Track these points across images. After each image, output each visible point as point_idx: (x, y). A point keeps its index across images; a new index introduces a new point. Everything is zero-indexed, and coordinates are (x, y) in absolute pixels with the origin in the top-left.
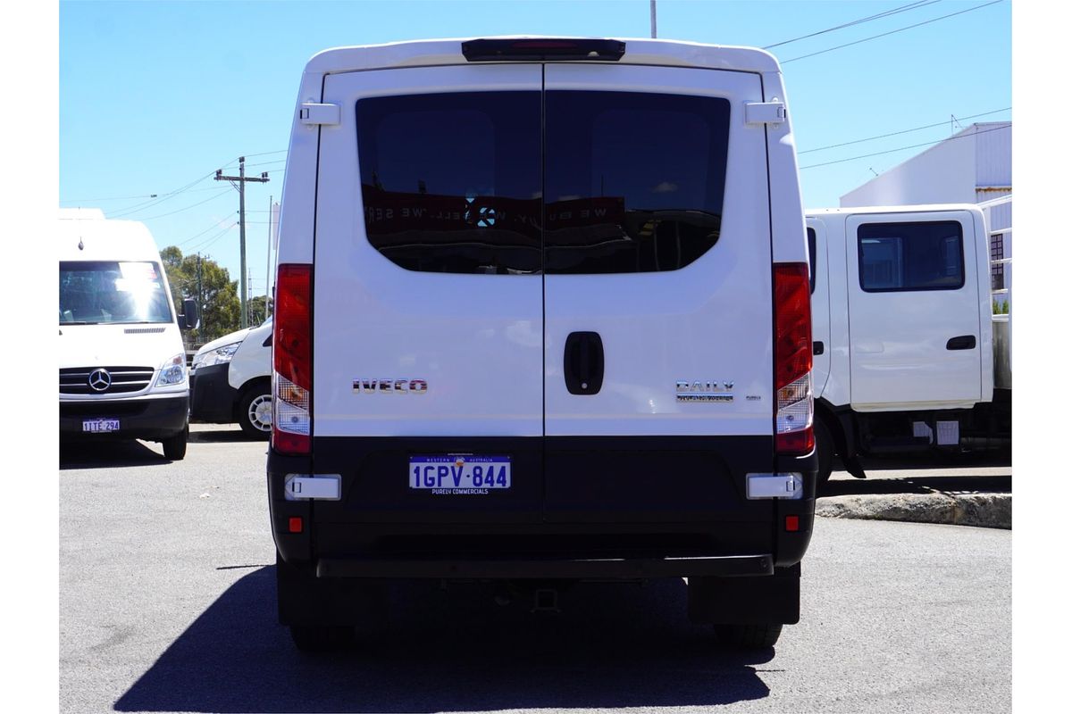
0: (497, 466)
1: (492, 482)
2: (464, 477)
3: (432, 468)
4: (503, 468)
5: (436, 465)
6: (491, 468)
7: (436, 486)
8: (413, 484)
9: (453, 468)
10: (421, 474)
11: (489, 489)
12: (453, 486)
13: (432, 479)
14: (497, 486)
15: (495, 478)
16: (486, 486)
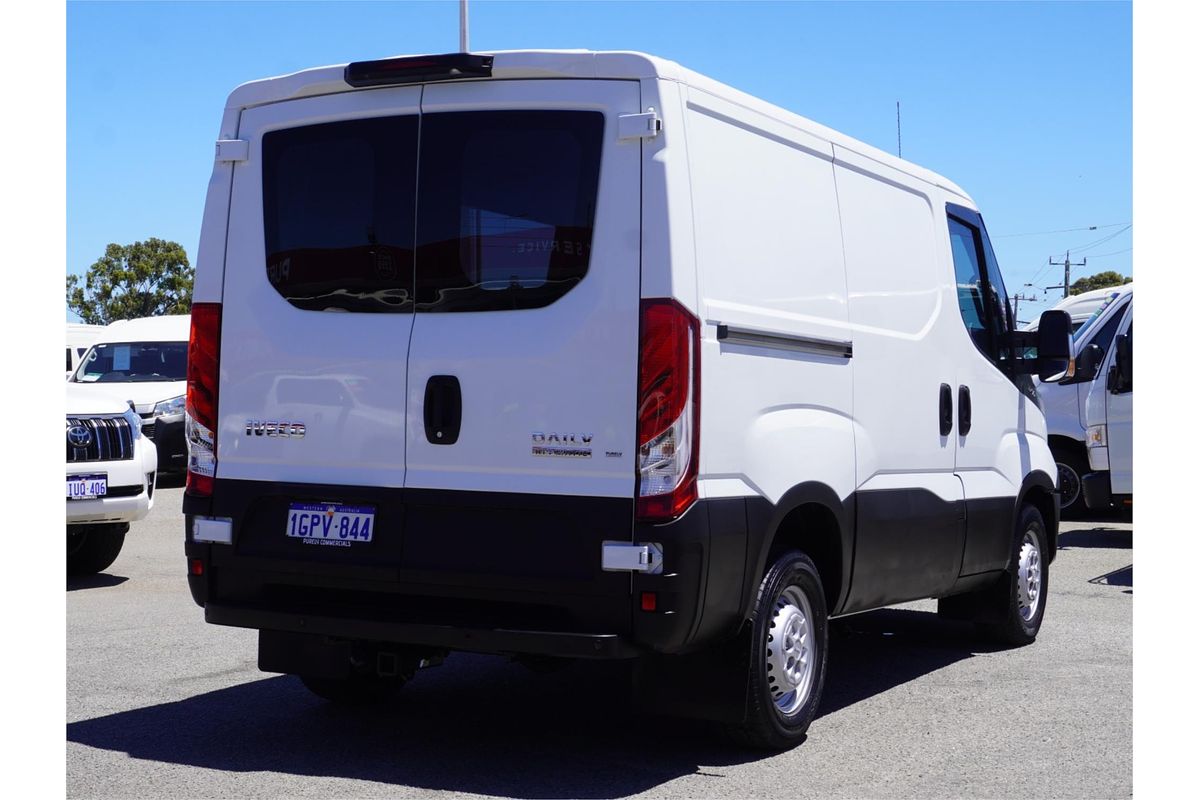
0: (363, 517)
1: (356, 535)
2: (332, 528)
3: (307, 516)
4: (368, 520)
5: (310, 513)
6: (357, 519)
7: (307, 535)
8: (289, 532)
9: (324, 517)
10: (300, 523)
11: (352, 542)
12: (322, 536)
13: (306, 527)
14: (360, 538)
15: (359, 531)
16: (350, 538)
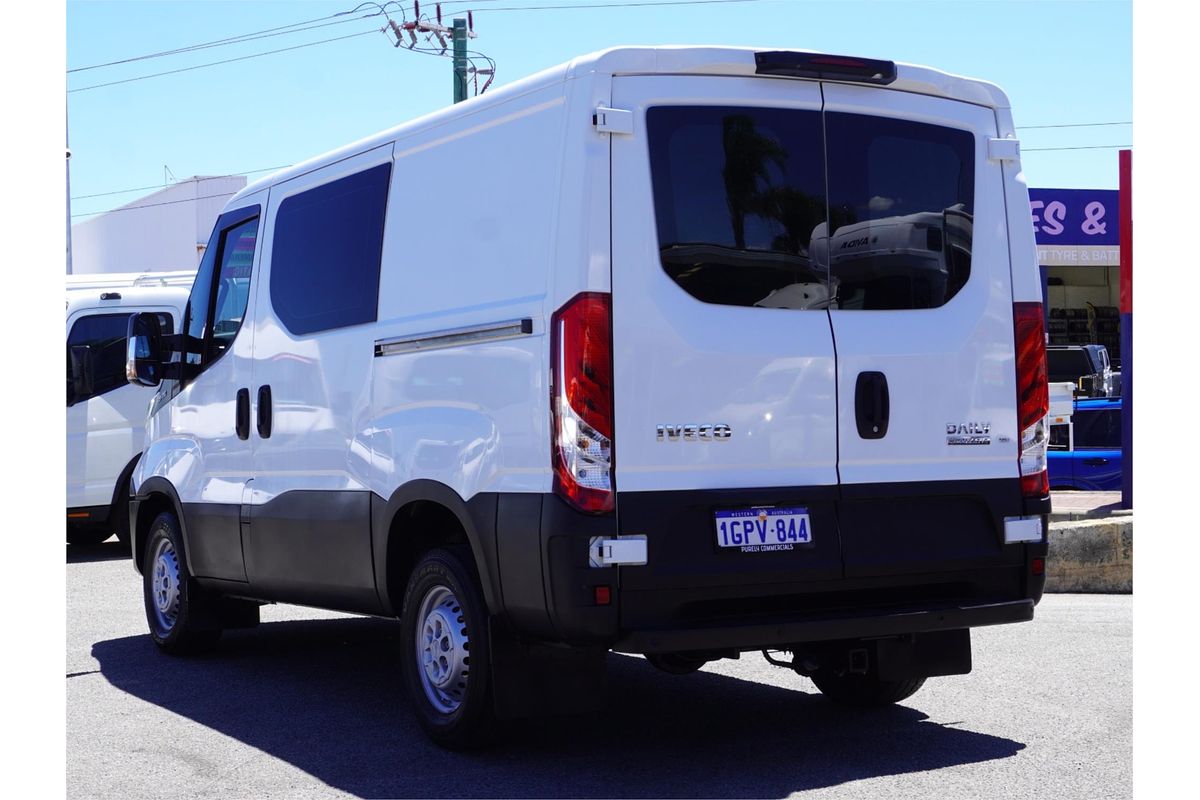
0: (798, 518)
1: (794, 537)
2: (769, 532)
3: (738, 524)
4: (803, 520)
5: (741, 520)
6: (792, 521)
7: (743, 543)
8: (721, 543)
9: (757, 522)
10: (729, 530)
11: (793, 545)
12: (759, 542)
13: (739, 535)
14: (800, 540)
15: (797, 533)
16: (790, 540)
